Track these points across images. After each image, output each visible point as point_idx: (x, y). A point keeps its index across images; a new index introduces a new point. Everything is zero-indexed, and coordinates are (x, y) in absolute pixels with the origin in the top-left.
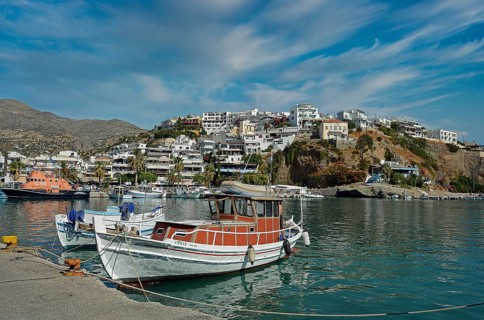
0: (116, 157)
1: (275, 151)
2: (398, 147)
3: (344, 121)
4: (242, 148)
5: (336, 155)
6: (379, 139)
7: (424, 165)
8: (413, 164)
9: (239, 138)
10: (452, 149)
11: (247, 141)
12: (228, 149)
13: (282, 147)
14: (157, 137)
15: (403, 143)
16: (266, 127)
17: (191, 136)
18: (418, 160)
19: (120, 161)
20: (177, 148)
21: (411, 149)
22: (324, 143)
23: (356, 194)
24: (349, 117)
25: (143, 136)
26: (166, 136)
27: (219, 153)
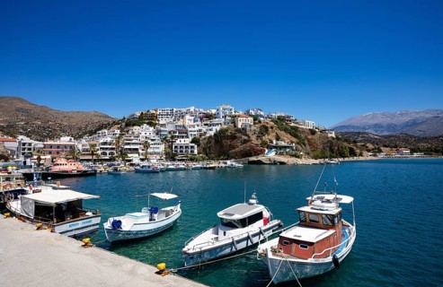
0: (101, 141)
1: (208, 135)
2: (283, 132)
3: (251, 116)
4: (186, 133)
5: (246, 138)
6: (272, 128)
7: (298, 143)
8: (292, 142)
9: (184, 126)
10: (313, 132)
11: (189, 129)
12: (177, 134)
13: (212, 133)
14: (127, 125)
15: (286, 130)
16: (201, 119)
17: (150, 124)
18: (294, 140)
19: (105, 143)
20: (143, 134)
21: (290, 134)
22: (239, 131)
23: (260, 163)
24: (253, 113)
25: (115, 123)
26: (134, 125)
27: (172, 137)
